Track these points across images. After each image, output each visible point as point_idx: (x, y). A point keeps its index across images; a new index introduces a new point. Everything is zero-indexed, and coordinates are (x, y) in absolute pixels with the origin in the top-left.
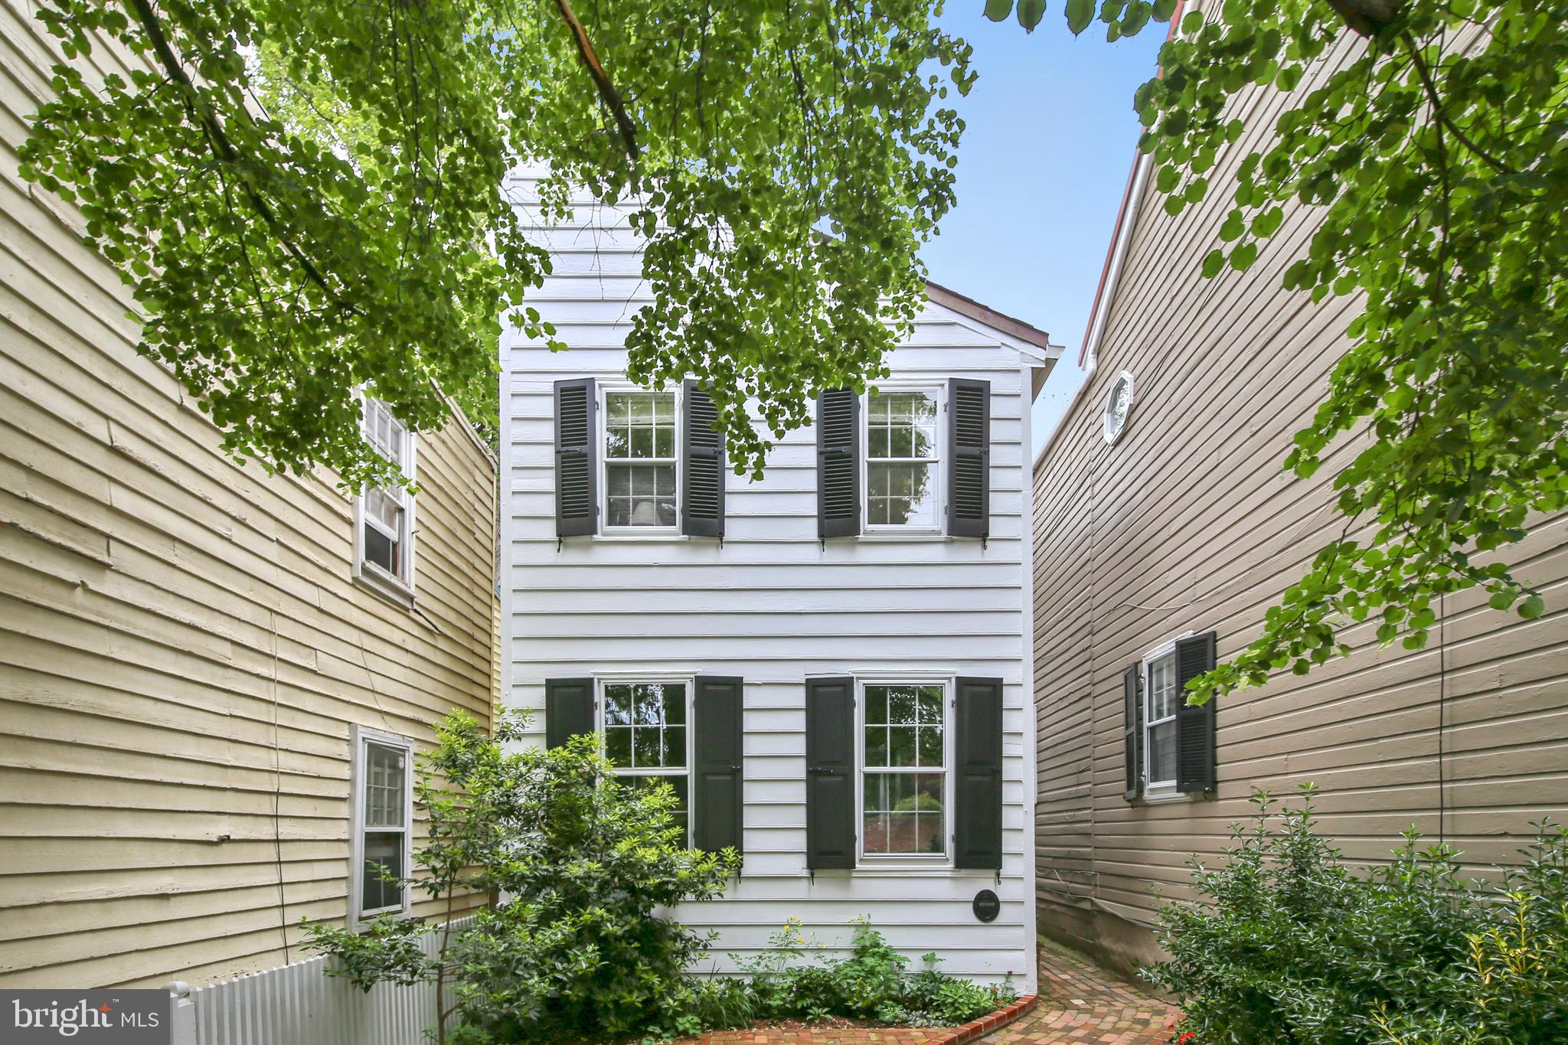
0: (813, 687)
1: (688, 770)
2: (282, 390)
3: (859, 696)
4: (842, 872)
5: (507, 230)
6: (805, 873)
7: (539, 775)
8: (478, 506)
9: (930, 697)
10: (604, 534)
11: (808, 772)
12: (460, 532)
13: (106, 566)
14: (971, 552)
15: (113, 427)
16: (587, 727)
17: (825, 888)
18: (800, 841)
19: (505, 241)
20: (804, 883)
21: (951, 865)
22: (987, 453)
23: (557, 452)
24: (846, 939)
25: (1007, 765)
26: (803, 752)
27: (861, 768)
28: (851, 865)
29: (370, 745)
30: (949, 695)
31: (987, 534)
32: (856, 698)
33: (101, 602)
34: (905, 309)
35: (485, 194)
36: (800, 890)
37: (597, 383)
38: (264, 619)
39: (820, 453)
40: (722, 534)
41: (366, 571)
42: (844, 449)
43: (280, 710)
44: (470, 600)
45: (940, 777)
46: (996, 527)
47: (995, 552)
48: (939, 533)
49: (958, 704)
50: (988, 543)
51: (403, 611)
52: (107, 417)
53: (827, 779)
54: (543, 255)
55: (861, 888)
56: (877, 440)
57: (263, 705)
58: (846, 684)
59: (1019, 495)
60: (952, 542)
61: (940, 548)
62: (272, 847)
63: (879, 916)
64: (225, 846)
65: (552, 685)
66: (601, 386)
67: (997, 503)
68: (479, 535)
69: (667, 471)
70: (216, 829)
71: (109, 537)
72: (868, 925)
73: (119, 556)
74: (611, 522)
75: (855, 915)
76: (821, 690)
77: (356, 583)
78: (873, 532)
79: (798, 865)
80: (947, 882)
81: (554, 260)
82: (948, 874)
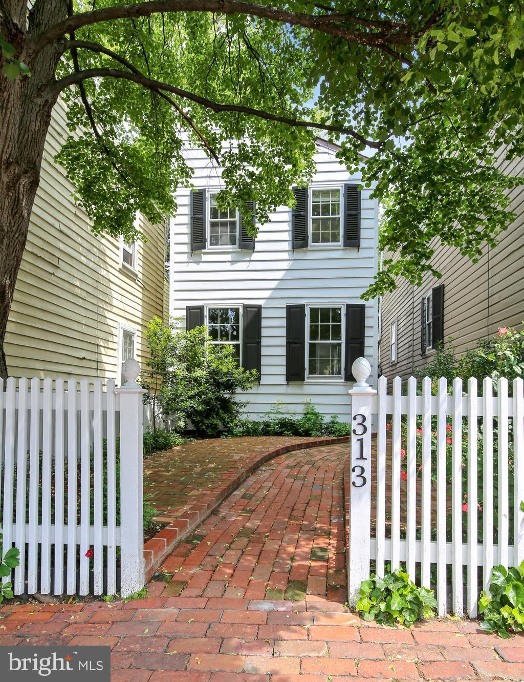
0: (289, 309)
1: (240, 342)
2: (109, 211)
3: (307, 312)
4: (300, 383)
5: (182, 162)
6: (285, 383)
7: (183, 342)
8: (159, 237)
9: (336, 312)
10: (209, 249)
11: (287, 343)
12: (153, 249)
13: (58, 267)
14: (353, 253)
15: (61, 225)
16: (202, 323)
17: (293, 389)
18: (283, 370)
19: (181, 165)
20: (285, 387)
21: (343, 380)
22: (360, 213)
23: (191, 218)
24: (301, 409)
25: (366, 340)
26: (285, 335)
27: (307, 341)
28: (304, 379)
29: (124, 330)
30: (343, 312)
31: (359, 246)
32: (306, 313)
33: (57, 279)
34: (309, 175)
35: (175, 153)
36: (283, 390)
37: (207, 190)
38: (95, 284)
39: (293, 215)
40: (254, 248)
41: (123, 266)
42: (302, 213)
43: (99, 316)
44: (156, 276)
45: (340, 345)
46: (363, 243)
47: (363, 253)
48: (341, 246)
49: (347, 315)
50: (360, 250)
51: (134, 281)
52: (59, 221)
53: (294, 345)
54: (192, 169)
55: (307, 389)
56: (316, 209)
57: (94, 314)
58: (302, 307)
59: (373, 230)
60: (346, 249)
61: (341, 252)
62: (96, 363)
63: (314, 400)
64: (84, 360)
65: (189, 309)
66: (208, 191)
67: (363, 233)
68: (159, 249)
69: (233, 224)
70: (82, 354)
71: (59, 258)
72: (310, 404)
73: (62, 265)
74: (212, 244)
75: (304, 400)
76: (292, 310)
77: (120, 271)
78: (314, 246)
79: (282, 380)
80: (342, 387)
81: (195, 170)
82: (342, 384)
